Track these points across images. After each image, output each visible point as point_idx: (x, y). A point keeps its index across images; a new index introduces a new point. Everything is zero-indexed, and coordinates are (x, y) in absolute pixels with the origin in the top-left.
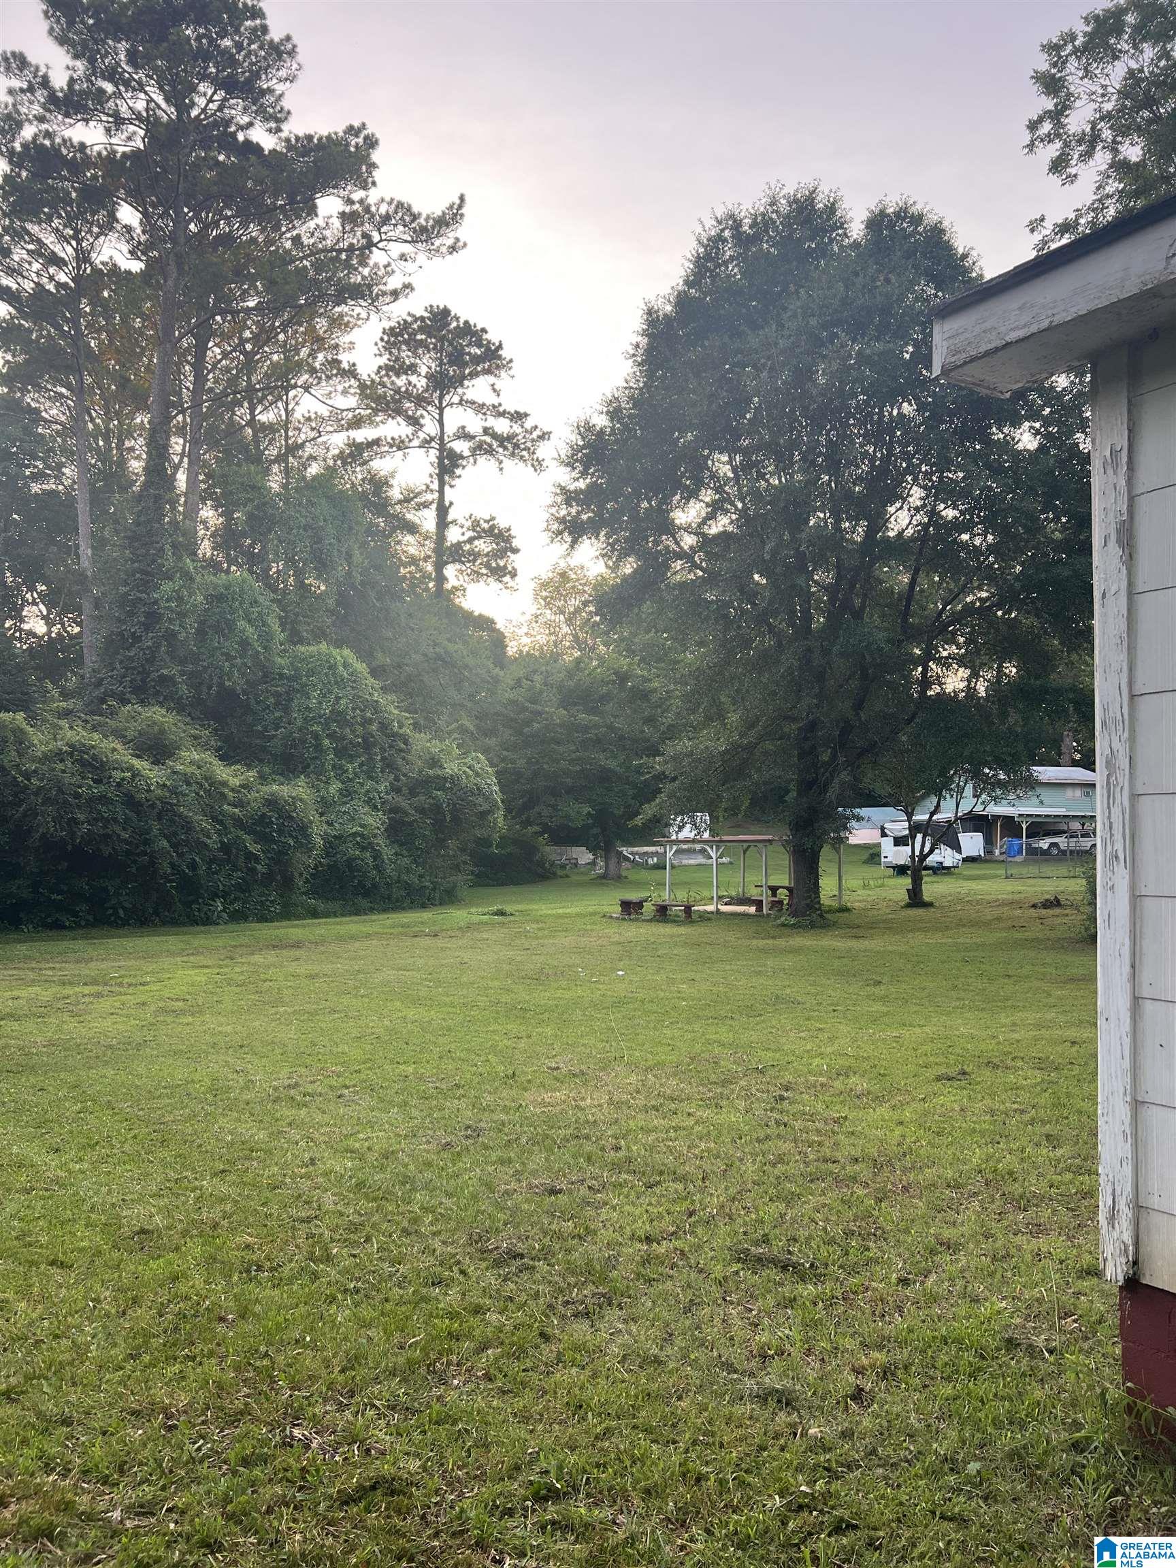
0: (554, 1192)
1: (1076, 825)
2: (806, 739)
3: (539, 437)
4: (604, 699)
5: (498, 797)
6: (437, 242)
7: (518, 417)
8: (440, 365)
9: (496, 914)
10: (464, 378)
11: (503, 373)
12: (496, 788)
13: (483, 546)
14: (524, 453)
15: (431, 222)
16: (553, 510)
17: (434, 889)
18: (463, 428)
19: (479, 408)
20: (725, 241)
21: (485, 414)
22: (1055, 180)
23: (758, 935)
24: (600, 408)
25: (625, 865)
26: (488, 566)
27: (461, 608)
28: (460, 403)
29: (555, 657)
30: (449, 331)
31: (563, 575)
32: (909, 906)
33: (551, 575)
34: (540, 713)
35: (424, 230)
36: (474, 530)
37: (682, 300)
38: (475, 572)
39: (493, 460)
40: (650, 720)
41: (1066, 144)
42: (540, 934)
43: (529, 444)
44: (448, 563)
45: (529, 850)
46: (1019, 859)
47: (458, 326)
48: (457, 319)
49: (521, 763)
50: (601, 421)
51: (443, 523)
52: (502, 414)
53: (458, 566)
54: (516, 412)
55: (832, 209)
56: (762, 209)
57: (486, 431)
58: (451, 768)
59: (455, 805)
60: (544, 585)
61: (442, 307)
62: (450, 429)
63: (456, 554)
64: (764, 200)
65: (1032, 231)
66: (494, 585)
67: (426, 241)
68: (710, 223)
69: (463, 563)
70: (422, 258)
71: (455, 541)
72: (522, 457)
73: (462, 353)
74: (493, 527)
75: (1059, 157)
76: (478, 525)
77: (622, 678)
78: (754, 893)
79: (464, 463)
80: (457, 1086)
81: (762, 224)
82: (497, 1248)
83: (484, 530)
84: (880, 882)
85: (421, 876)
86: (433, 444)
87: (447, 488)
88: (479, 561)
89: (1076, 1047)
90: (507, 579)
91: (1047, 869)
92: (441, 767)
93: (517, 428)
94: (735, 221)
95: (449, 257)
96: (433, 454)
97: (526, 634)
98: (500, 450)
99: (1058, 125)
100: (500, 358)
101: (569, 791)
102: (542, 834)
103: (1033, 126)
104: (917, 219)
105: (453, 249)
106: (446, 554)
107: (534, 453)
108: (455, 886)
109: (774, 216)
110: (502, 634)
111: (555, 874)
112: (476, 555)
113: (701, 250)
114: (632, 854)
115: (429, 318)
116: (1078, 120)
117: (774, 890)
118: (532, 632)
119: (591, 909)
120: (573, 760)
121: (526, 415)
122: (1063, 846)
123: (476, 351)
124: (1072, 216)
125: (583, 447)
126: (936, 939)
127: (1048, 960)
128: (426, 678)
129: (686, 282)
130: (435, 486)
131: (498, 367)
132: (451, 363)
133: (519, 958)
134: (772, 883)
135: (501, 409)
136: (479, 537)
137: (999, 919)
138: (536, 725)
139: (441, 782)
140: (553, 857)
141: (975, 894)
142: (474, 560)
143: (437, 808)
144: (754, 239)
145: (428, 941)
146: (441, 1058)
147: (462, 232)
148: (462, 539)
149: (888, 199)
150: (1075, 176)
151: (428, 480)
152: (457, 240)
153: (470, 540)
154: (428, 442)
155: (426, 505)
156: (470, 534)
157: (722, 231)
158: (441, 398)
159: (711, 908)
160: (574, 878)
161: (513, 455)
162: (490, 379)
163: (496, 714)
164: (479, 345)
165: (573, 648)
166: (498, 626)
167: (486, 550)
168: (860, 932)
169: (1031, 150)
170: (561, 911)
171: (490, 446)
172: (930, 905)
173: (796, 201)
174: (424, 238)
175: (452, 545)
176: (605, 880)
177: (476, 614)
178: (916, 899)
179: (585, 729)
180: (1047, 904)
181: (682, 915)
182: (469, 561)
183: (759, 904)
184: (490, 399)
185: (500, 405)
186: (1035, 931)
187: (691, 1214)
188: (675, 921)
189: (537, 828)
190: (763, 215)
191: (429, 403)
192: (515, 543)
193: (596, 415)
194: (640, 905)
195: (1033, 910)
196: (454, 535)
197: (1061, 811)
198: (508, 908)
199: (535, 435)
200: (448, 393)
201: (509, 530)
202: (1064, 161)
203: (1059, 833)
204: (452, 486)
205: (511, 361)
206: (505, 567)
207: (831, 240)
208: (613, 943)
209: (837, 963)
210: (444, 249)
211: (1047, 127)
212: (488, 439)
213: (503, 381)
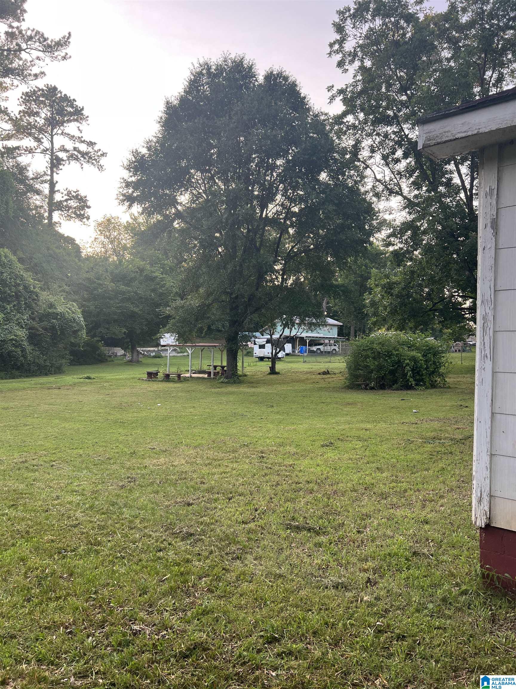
0: (189, 505)
1: (327, 341)
2: (234, 302)
3: (101, 155)
4: (133, 280)
5: (83, 323)
6: (56, 54)
7: (91, 144)
8: (52, 114)
9: (87, 378)
10: (64, 122)
11: (84, 123)
12: (82, 319)
13: (73, 203)
14: (94, 161)
15: (53, 43)
16: (121, 190)
17: (51, 367)
18: (63, 146)
19: (72, 138)
20: (203, 75)
21: (74, 141)
22: (339, 71)
23: (212, 387)
24: (143, 144)
25: (141, 356)
26: (75, 213)
27: (58, 232)
28: (62, 134)
29: (106, 259)
30: (56, 98)
31: (109, 220)
32: (270, 374)
33: (103, 220)
34: (102, 285)
35: (49, 46)
36: (68, 196)
37: (183, 100)
38: (69, 216)
39: (78, 163)
40: (153, 290)
41: (344, 55)
42: (111, 387)
43: (96, 158)
44: (55, 210)
45: (95, 348)
46: (305, 354)
47: (61, 96)
48: (61, 93)
49: (92, 308)
50: (144, 151)
51: (52, 191)
52: (83, 142)
53: (60, 212)
54: (90, 142)
55: (250, 68)
56: (220, 63)
57: (75, 149)
58: (60, 309)
59: (62, 326)
60: (100, 225)
61: (53, 86)
62: (57, 146)
63: (59, 206)
64: (221, 59)
65: (329, 91)
66: (78, 222)
67: (51, 52)
68: (197, 65)
69: (63, 211)
70: (48, 60)
71: (59, 200)
72: (93, 163)
73: (63, 109)
74: (78, 195)
75: (341, 61)
76: (70, 194)
77: (142, 270)
78: (205, 368)
79: (64, 163)
80: (109, 459)
81: (220, 69)
82: (180, 532)
83: (73, 196)
84: (255, 363)
85: (45, 360)
86: (48, 152)
87: (55, 174)
88: (71, 211)
89: (368, 432)
90: (85, 220)
91: (319, 359)
92: (55, 308)
93: (90, 149)
94: (208, 66)
95: (62, 62)
96: (48, 157)
97: (90, 247)
98: (82, 159)
99: (341, 47)
100: (82, 114)
101: (115, 321)
102: (101, 341)
103: (331, 45)
104: (286, 78)
105: (64, 58)
106: (54, 206)
107: (99, 162)
108: (61, 365)
109: (226, 67)
110: (79, 246)
111: (106, 360)
112: (69, 208)
113: (193, 77)
114: (143, 351)
115: (46, 90)
116: (349, 45)
117: (215, 367)
118: (93, 246)
119: (132, 376)
120: (117, 307)
121: (95, 144)
122: (322, 350)
123: (70, 109)
124: (344, 87)
125: (135, 162)
126: (285, 387)
127: (336, 396)
128: (44, 265)
129: (185, 92)
130: (49, 172)
131: (81, 119)
132: (58, 114)
133: (107, 399)
134: (215, 364)
135: (83, 139)
136: (71, 199)
137: (307, 379)
138: (100, 290)
139: (55, 315)
140: (106, 352)
141: (294, 369)
142: (68, 210)
143: (53, 328)
144: (216, 76)
145: (56, 391)
146: (93, 446)
147: (69, 50)
148: (62, 199)
149: (274, 68)
150: (347, 70)
151: (45, 170)
152: (67, 54)
153: (66, 200)
154: (46, 151)
155: (45, 182)
156: (66, 197)
157: (202, 70)
158: (52, 130)
159: (188, 375)
160: (116, 362)
161: (88, 162)
162: (76, 124)
163: (79, 284)
164: (73, 107)
165: (113, 255)
166: (76, 242)
167: (75, 206)
168: (255, 385)
169: (330, 56)
170: (117, 377)
171: (77, 156)
172: (278, 373)
173: (235, 62)
174: (49, 50)
175: (57, 202)
176: (131, 363)
177: (66, 235)
178: (273, 371)
179: (124, 293)
180: (325, 373)
181: (176, 378)
182: (66, 210)
183: (209, 373)
184: (77, 134)
185: (82, 137)
186: (322, 385)
187: (256, 510)
188: (173, 381)
189: (98, 339)
190: (221, 65)
191: (46, 132)
192: (89, 204)
193: (141, 147)
194: (156, 374)
195: (319, 375)
196: (58, 197)
197: (322, 336)
198: (92, 376)
199: (99, 154)
200: (56, 128)
201: (86, 197)
202: (343, 62)
203: (321, 344)
204: (57, 174)
205: (88, 117)
206: (84, 214)
207: (251, 82)
208: (149, 391)
209: (252, 398)
210: (59, 57)
211: (336, 47)
212: (76, 153)
213: (84, 126)
